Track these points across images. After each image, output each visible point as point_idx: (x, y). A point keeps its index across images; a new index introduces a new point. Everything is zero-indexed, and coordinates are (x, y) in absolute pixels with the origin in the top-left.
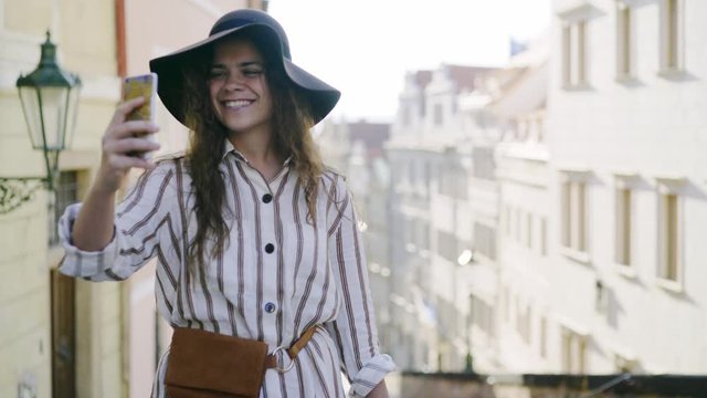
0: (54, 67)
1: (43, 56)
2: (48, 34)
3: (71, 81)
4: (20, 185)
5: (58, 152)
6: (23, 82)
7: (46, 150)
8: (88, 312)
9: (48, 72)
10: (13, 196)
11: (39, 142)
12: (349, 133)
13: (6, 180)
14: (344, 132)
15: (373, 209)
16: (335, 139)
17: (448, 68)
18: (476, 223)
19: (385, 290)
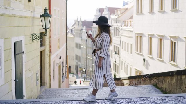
1: (45, 11)
2: (46, 7)
5: (47, 29)
6: (41, 16)
8: (44, 61)
9: (46, 14)
10: (39, 37)
11: (44, 28)
12: (82, 23)
13: (37, 34)
14: (80, 23)
15: (88, 43)
16: (78, 25)
17: (108, 8)
18: (114, 46)
19: (91, 63)
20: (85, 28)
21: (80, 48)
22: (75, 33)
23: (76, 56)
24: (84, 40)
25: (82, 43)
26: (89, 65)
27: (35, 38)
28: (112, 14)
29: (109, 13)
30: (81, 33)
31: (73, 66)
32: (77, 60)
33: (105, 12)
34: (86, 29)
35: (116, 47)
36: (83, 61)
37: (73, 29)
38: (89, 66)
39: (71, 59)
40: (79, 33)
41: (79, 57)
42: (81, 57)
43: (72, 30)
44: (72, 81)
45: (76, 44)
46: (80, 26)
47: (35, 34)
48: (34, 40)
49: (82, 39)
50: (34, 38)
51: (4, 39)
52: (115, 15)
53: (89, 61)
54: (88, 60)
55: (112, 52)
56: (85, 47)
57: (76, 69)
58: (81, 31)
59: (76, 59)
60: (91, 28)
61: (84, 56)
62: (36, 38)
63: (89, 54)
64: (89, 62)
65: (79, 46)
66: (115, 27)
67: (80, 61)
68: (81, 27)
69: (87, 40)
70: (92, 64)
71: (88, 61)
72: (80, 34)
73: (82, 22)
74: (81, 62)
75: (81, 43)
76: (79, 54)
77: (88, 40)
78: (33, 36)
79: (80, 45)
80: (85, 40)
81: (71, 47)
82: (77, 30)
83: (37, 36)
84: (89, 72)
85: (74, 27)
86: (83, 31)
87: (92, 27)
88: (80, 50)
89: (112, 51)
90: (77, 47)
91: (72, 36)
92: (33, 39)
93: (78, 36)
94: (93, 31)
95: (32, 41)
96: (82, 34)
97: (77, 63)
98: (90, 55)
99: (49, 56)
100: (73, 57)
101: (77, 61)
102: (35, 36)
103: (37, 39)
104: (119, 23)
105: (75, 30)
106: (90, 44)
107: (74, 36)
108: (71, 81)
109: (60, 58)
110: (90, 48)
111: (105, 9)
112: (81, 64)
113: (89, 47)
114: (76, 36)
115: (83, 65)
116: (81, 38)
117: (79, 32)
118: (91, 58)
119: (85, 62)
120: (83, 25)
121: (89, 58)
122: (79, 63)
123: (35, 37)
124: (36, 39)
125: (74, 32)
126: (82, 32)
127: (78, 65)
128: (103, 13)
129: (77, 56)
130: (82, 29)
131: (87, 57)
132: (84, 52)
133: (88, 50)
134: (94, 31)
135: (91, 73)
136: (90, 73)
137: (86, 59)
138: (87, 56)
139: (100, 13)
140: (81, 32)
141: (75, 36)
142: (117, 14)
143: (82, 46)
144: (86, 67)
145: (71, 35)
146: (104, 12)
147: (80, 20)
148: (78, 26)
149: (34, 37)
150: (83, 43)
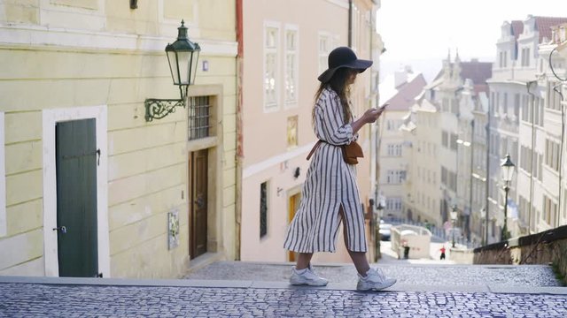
0: (186, 40)
1: (179, 35)
2: (183, 23)
3: (193, 47)
4: (167, 104)
5: (188, 85)
6: (169, 48)
7: (180, 85)
8: (214, 180)
9: (182, 43)
10: (164, 109)
11: (177, 81)
12: (460, 70)
13: (160, 101)
14: (457, 69)
15: (476, 131)
16: (451, 75)
17: (534, 20)
18: (547, 141)
19: (484, 193)
20: (468, 83)
21: (455, 146)
22: (440, 102)
23: (444, 170)
24: (466, 122)
25: (461, 132)
26: (479, 200)
27: (155, 113)
28: (544, 39)
29: (535, 36)
30: (458, 101)
31: (434, 201)
32: (446, 184)
33: (527, 32)
34: (472, 88)
35: (553, 143)
36: (462, 187)
37: (437, 89)
38: (479, 203)
39: (429, 180)
40: (453, 101)
41: (452, 174)
42: (456, 176)
43: (433, 92)
44: (419, 249)
45: (445, 135)
46: (456, 79)
47: (154, 101)
48: (153, 117)
49: (459, 120)
50: (152, 113)
51: (6, 113)
52: (552, 41)
53: (479, 186)
54: (474, 185)
55: (541, 162)
56: (468, 144)
57: (441, 213)
58: (456, 94)
59: (444, 180)
60: (487, 84)
61: (464, 171)
62: (156, 111)
63: (479, 167)
64: (479, 190)
65: (451, 142)
66: (549, 79)
67: (454, 186)
68: (457, 83)
69: (473, 123)
70: (487, 196)
71: (474, 188)
72: (456, 103)
73: (463, 65)
74: (456, 191)
75: (456, 132)
76: (451, 167)
77: (476, 124)
78: (150, 105)
79: (454, 138)
80: (469, 122)
81: (429, 144)
82: (447, 91)
83: (159, 106)
84: (479, 221)
85: (438, 81)
86: (464, 93)
87: (487, 81)
88: (453, 154)
89: (541, 157)
90: (445, 143)
91: (434, 110)
92: (150, 116)
93: (450, 109)
94: (491, 95)
95: (147, 120)
96: (462, 103)
97: (445, 192)
98: (482, 169)
99: (236, 167)
100: (435, 174)
101: (444, 187)
102: (155, 105)
103: (161, 115)
104: (560, 66)
105: (441, 91)
106: (482, 136)
107: (438, 109)
108: (414, 249)
109: (297, 174)
110: (483, 146)
111: (527, 22)
112: (457, 196)
113: (479, 144)
114: (444, 110)
115: (462, 201)
116: (458, 115)
117: (451, 97)
118: (485, 180)
119: (469, 189)
120: (464, 76)
121: (478, 179)
122: (452, 194)
123: (154, 108)
124: (158, 113)
125: (439, 98)
126: (461, 97)
127: (447, 199)
128: (521, 35)
129: (446, 171)
130: (462, 89)
131: (472, 177)
132: (466, 160)
133: (475, 154)
134: (493, 94)
135: (484, 225)
136: (481, 226)
137: (469, 183)
138: (472, 172)
139: (514, 37)
140: (458, 97)
141: (441, 111)
142: (557, 39)
143: (459, 141)
144: (468, 205)
145: (430, 105)
146: (522, 32)
147: (457, 58)
148: (449, 80)
149: (151, 108)
150: (462, 130)
